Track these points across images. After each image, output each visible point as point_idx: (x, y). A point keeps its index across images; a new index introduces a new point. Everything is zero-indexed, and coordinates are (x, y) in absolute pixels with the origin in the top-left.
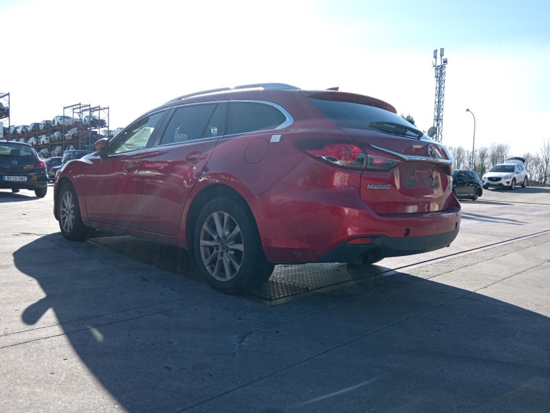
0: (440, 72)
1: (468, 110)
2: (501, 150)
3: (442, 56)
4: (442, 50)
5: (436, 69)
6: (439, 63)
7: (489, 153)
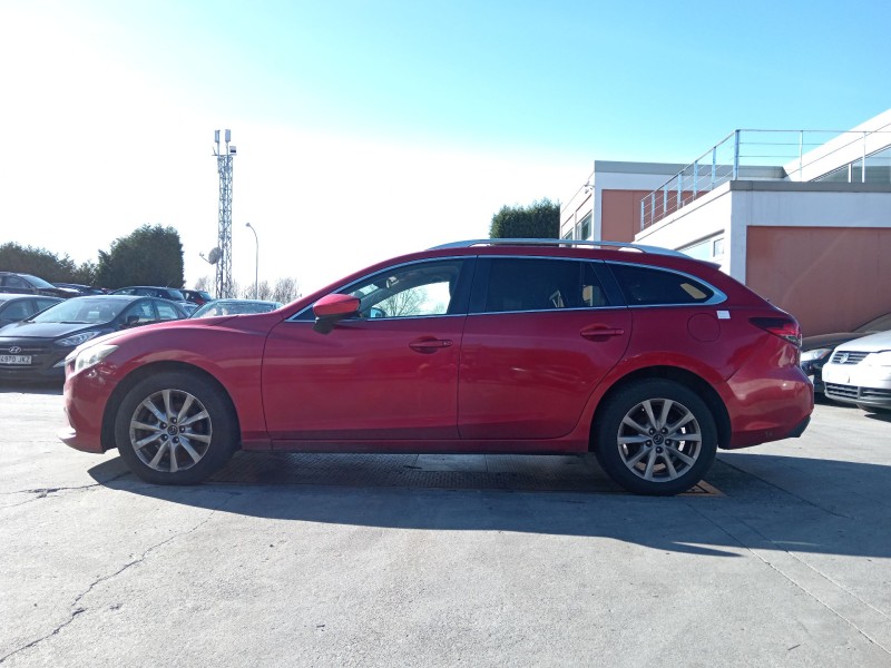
0: (225, 166)
1: (248, 225)
2: (288, 285)
3: (228, 141)
4: (228, 133)
5: (219, 160)
6: (223, 152)
7: (272, 288)
